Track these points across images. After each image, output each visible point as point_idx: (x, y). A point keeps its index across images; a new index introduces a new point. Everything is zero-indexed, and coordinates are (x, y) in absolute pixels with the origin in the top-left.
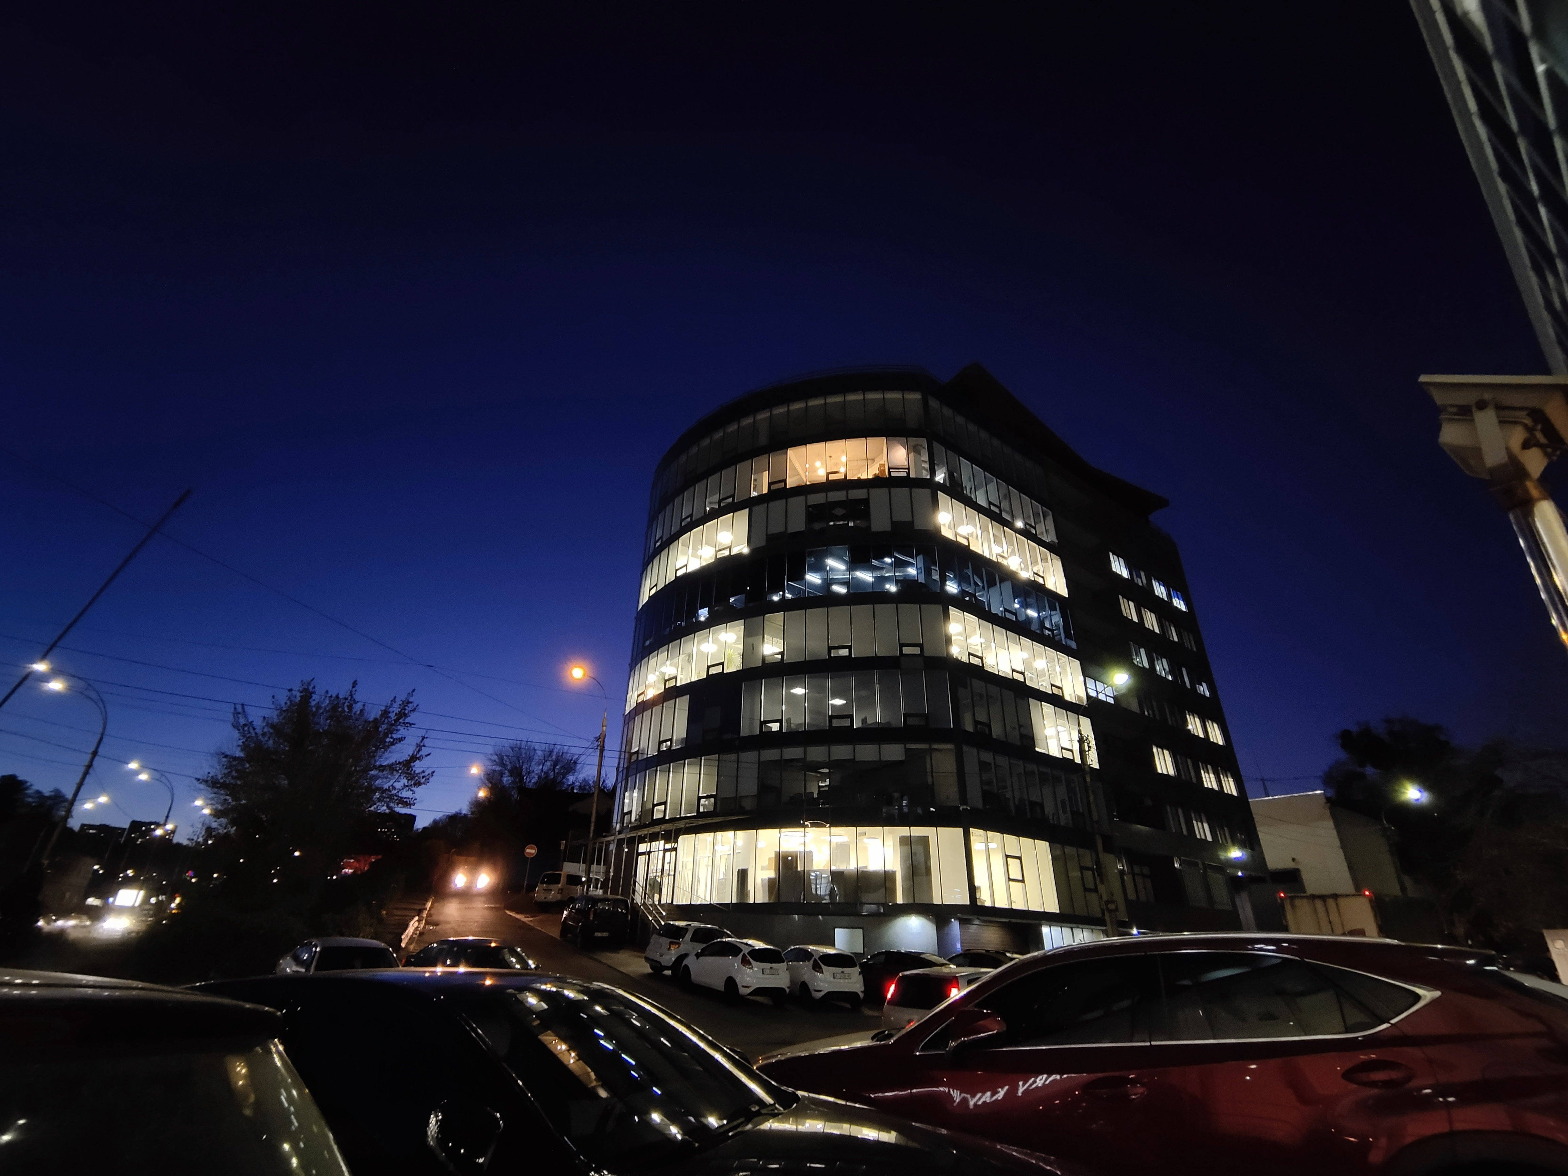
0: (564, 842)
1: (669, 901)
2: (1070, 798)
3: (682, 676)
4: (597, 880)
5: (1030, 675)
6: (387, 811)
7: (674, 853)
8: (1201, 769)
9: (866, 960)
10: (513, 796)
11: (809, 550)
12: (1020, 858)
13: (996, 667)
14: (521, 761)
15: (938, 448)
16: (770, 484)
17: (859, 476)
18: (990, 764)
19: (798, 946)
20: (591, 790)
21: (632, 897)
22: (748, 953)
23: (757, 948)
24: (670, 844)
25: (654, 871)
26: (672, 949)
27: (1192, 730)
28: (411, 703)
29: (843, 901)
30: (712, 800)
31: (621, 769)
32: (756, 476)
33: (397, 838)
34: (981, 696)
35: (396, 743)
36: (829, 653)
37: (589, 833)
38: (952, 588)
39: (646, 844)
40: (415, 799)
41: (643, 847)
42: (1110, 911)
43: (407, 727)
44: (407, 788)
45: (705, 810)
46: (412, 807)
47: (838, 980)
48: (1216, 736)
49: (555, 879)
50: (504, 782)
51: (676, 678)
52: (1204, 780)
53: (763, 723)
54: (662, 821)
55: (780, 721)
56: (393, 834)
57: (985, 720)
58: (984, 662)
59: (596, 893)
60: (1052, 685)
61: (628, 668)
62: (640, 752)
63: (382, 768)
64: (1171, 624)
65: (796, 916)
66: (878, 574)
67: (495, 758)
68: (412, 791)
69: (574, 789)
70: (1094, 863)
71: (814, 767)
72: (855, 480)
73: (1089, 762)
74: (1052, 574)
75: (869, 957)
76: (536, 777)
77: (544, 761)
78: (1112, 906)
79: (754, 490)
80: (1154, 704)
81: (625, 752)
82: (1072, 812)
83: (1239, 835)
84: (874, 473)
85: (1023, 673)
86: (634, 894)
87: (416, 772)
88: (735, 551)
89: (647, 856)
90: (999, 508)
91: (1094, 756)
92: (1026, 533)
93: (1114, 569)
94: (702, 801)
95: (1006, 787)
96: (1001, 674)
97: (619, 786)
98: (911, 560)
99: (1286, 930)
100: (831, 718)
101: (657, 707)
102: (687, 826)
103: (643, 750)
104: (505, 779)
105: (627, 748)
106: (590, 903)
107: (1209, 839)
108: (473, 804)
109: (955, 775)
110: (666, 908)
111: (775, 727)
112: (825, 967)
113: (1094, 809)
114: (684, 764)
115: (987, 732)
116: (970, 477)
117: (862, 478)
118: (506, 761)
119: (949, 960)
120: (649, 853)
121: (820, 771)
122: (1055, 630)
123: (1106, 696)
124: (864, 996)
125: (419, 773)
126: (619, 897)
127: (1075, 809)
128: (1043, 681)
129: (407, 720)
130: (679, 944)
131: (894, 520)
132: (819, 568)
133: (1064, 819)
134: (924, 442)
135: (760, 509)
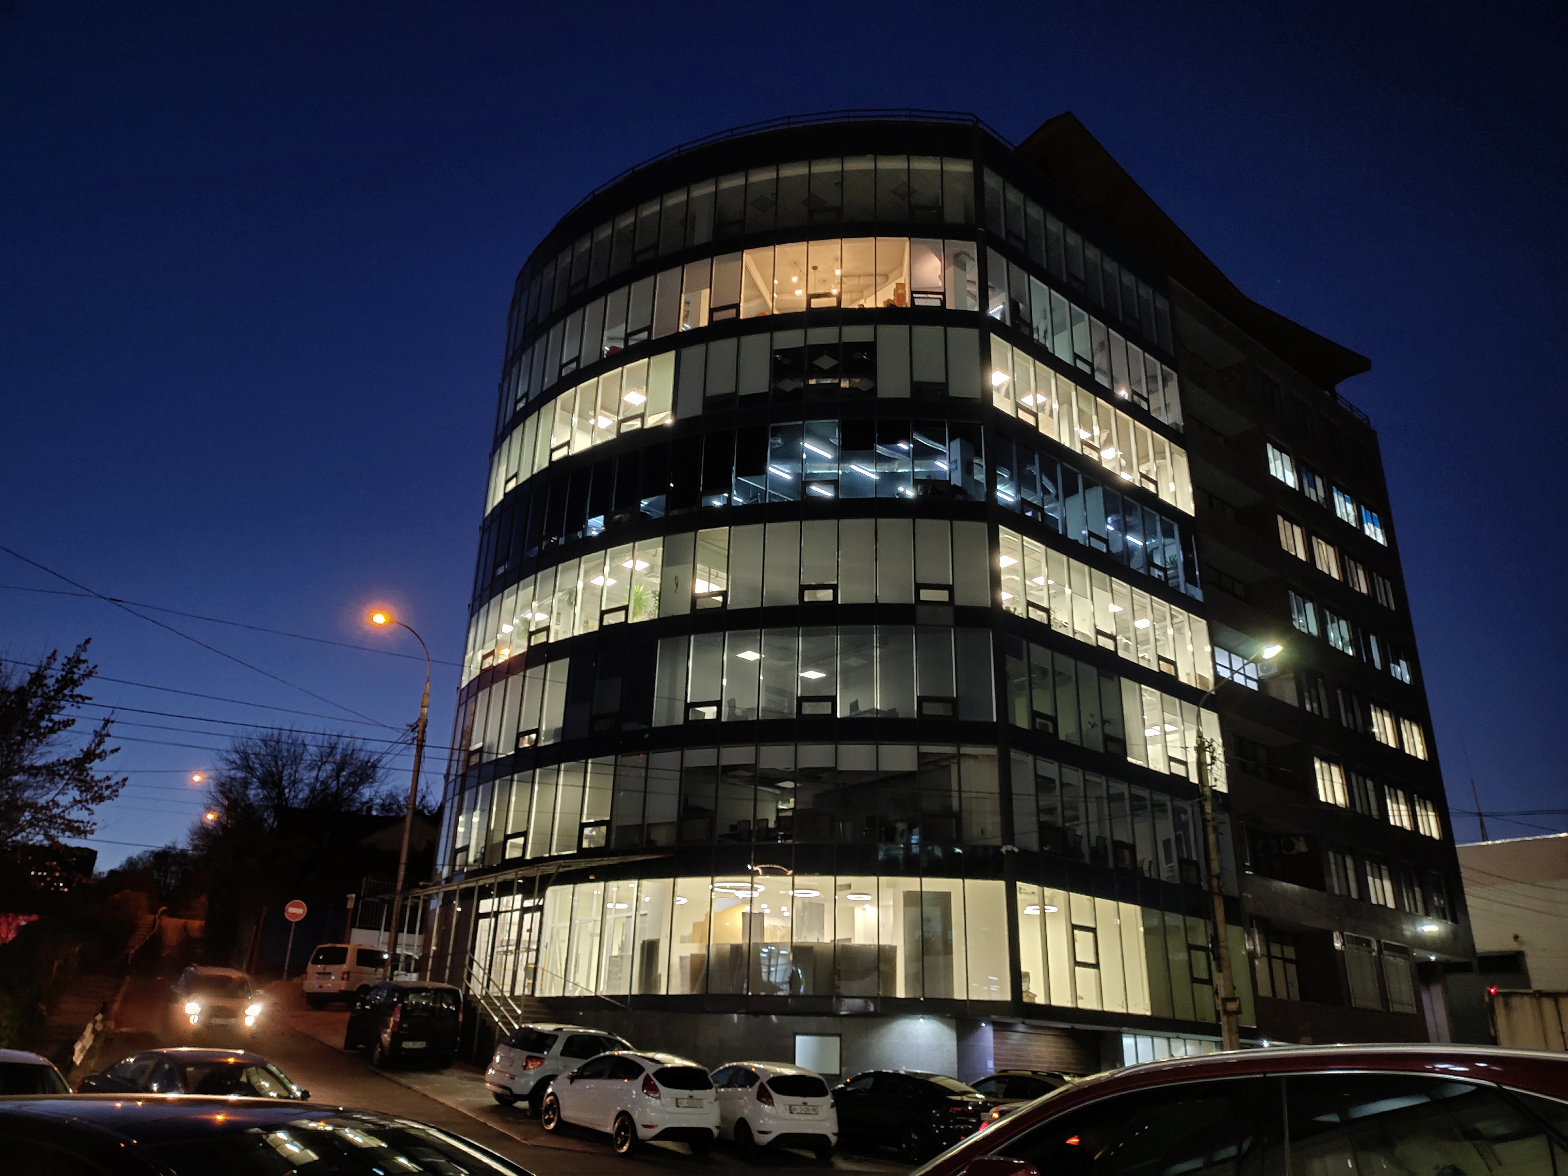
0: (354, 895)
1: (527, 992)
2: (1178, 838)
3: (558, 627)
4: (408, 957)
5: (1125, 641)
6: (46, 843)
7: (537, 915)
8: (1388, 796)
9: (842, 1086)
10: (266, 820)
11: (774, 425)
12: (1093, 930)
13: (1070, 626)
14: (280, 763)
15: (997, 261)
16: (712, 311)
17: (862, 302)
18: (1053, 781)
19: (735, 1064)
20: (402, 811)
21: (467, 986)
22: (654, 1074)
23: (669, 1065)
24: (532, 901)
25: (505, 944)
26: (531, 1067)
27: (1377, 735)
28: (84, 661)
29: (810, 993)
30: (604, 829)
31: (452, 778)
32: (689, 294)
33: (64, 887)
34: (1044, 671)
35: (59, 729)
36: (801, 595)
37: (396, 881)
38: (1006, 494)
39: (491, 901)
40: (95, 824)
41: (486, 905)
42: (1228, 1013)
43: (78, 702)
44: (80, 805)
45: (592, 846)
46: (89, 836)
47: (797, 1117)
48: (1416, 746)
49: (339, 957)
50: (251, 796)
51: (547, 629)
52: (1390, 813)
53: (689, 707)
54: (519, 862)
55: (718, 704)
56: (58, 880)
57: (1048, 711)
58: (1052, 617)
59: (407, 979)
60: (1160, 658)
61: (467, 614)
62: (486, 750)
63: (33, 771)
64: (1358, 565)
65: (736, 1016)
66: (886, 468)
67: (235, 757)
68: (88, 809)
69: (371, 810)
70: (1210, 939)
71: (771, 779)
72: (855, 309)
73: (1211, 782)
74: (1170, 477)
75: (848, 1080)
76: (307, 791)
77: (319, 764)
78: (1232, 1006)
79: (685, 321)
80: (1322, 693)
81: (460, 750)
82: (1181, 861)
83: (1436, 899)
84: (886, 299)
85: (1113, 638)
86: (469, 980)
87: (96, 779)
88: (651, 422)
89: (493, 920)
90: (1091, 365)
91: (1219, 773)
92: (1131, 409)
93: (1273, 473)
94: (587, 831)
95: (1076, 818)
96: (1078, 637)
97: (448, 805)
98: (940, 448)
99: (1494, 1042)
100: (801, 700)
101: (515, 676)
102: (561, 870)
103: (490, 747)
104: (252, 793)
105: (464, 743)
106: (397, 995)
107: (1391, 904)
108: (195, 833)
109: (997, 796)
110: (523, 1002)
111: (710, 713)
112: (778, 1095)
113: (1213, 854)
114: (559, 770)
115: (1051, 731)
116: (1045, 311)
117: (866, 306)
118: (254, 763)
119: (974, 1086)
120: (497, 914)
121: (780, 784)
122: (1170, 569)
123: (1247, 677)
124: (838, 1141)
125: (100, 781)
126: (445, 985)
127: (1185, 856)
128: (1146, 651)
129: (77, 691)
130: (541, 1060)
131: (915, 379)
132: (789, 455)
133: (1167, 871)
134: (971, 248)
135: (695, 353)
